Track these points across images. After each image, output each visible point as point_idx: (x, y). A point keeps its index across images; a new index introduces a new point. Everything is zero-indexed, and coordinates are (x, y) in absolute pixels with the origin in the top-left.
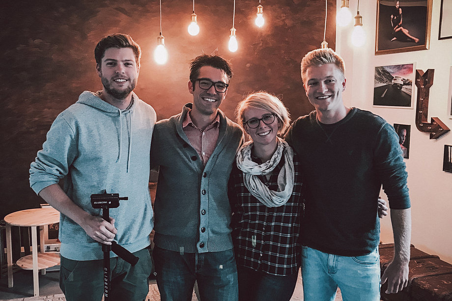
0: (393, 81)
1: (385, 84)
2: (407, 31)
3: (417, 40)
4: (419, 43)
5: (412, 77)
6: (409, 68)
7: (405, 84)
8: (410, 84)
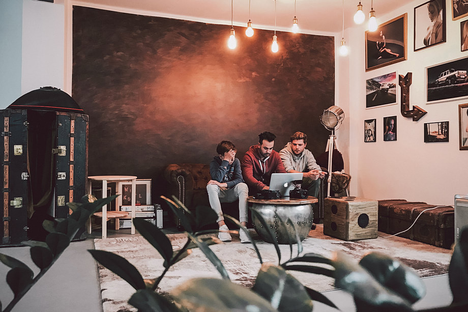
0: (381, 87)
1: (375, 91)
2: (390, 50)
3: (398, 55)
4: (399, 57)
5: (396, 81)
6: (393, 75)
7: (390, 87)
8: (394, 86)
